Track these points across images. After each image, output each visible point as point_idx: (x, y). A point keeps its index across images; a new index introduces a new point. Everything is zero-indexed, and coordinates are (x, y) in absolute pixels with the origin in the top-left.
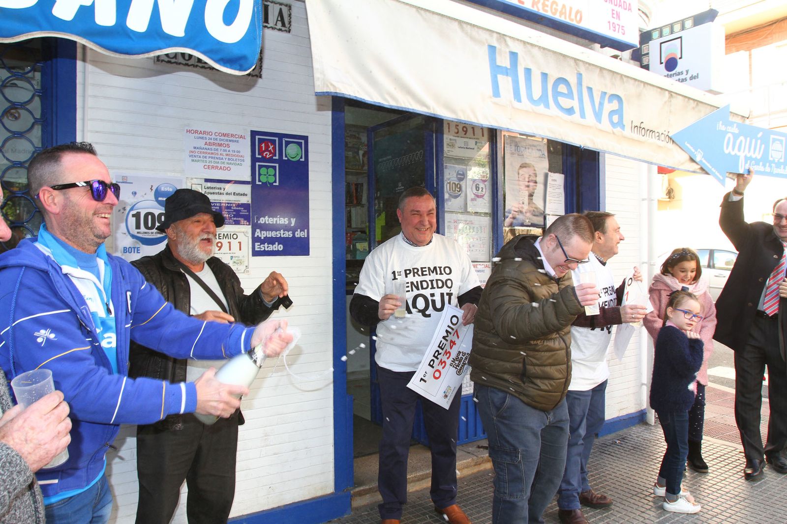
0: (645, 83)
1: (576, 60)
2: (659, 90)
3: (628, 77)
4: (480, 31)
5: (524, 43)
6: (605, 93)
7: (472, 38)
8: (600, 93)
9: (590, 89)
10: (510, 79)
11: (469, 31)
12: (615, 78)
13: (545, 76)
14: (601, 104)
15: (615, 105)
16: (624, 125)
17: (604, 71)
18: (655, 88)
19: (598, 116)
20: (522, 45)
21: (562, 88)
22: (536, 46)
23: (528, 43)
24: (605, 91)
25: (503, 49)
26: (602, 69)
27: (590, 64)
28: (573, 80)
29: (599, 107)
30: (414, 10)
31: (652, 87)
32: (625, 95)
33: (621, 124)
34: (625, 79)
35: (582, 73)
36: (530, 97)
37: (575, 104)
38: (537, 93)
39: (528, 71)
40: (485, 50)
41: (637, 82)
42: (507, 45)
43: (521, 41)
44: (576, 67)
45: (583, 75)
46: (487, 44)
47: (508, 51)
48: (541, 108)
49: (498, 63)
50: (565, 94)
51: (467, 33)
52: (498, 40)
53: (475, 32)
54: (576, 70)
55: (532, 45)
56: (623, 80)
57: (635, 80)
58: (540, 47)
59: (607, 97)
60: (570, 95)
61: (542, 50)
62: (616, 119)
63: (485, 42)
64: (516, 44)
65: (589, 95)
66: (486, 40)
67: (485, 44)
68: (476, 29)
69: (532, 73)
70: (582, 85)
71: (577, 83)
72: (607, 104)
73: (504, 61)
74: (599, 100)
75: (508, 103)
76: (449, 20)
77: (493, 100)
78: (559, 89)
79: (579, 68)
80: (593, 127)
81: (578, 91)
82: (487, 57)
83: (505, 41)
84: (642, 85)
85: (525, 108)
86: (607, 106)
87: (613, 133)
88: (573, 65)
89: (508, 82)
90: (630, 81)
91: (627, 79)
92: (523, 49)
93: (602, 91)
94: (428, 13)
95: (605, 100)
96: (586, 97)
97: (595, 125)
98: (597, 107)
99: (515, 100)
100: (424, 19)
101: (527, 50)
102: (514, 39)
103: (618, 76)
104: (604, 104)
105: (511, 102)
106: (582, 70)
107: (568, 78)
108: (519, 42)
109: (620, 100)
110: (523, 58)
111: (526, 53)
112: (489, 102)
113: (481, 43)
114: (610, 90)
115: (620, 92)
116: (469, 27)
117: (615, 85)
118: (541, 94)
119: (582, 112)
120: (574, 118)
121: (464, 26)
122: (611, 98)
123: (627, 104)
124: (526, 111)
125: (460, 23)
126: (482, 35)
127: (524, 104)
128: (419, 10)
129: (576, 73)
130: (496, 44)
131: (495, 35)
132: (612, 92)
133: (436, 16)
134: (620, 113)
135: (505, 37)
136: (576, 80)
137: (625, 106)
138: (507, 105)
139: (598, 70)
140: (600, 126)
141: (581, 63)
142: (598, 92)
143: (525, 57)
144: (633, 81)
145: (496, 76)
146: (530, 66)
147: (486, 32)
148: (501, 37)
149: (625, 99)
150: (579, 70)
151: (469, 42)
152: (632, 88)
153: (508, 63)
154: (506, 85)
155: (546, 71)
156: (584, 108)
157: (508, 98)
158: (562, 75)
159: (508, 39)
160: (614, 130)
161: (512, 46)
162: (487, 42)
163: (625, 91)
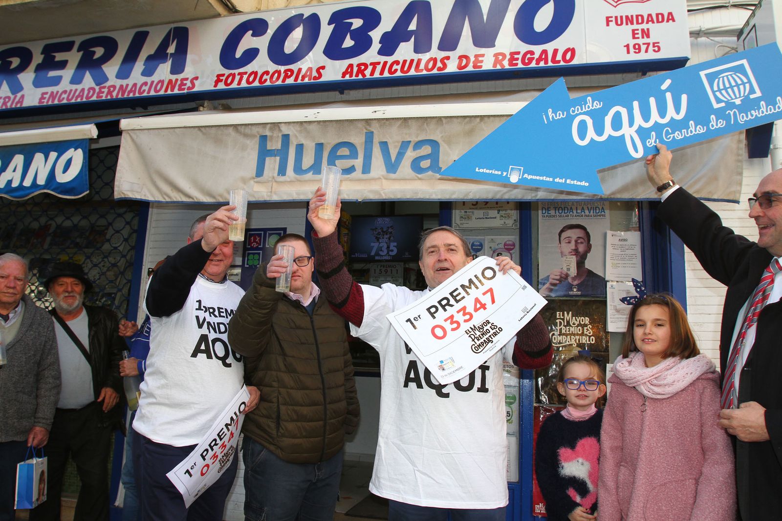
0: (482, 117)
1: (368, 121)
3: (451, 117)
4: (254, 128)
5: (301, 123)
6: (410, 142)
7: (246, 135)
8: (400, 144)
9: (384, 145)
10: (278, 158)
11: (242, 130)
12: (427, 124)
13: (320, 147)
14: (401, 155)
15: (426, 150)
16: (440, 168)
17: (410, 121)
19: (392, 167)
20: (298, 127)
21: (345, 151)
22: (314, 122)
23: (305, 122)
24: (409, 140)
25: (275, 135)
26: (406, 120)
27: (387, 119)
28: (358, 140)
29: (397, 159)
30: (197, 129)
31: (497, 118)
32: (442, 136)
33: (435, 167)
34: (444, 121)
35: (373, 130)
36: (298, 169)
37: (359, 162)
38: (308, 160)
39: (300, 148)
40: (257, 140)
41: (468, 119)
42: (280, 130)
43: (297, 122)
44: (368, 127)
45: (375, 132)
46: (258, 136)
47: (280, 135)
48: (310, 175)
50: (346, 156)
51: (241, 133)
52: (271, 129)
53: (248, 130)
54: (366, 130)
55: (310, 122)
56: (443, 122)
57: (465, 117)
58: (319, 122)
59: (412, 145)
60: (354, 155)
61: (321, 123)
62: (425, 164)
63: (257, 134)
64: (291, 127)
65: (381, 149)
66: (258, 132)
67: (256, 136)
68: (250, 127)
69: (304, 147)
70: (372, 142)
71: (366, 142)
72: (411, 152)
73: (275, 144)
74: (397, 151)
75: (270, 179)
76: (225, 128)
77: (255, 180)
78: (339, 153)
79: (370, 127)
80: (380, 178)
81: (365, 149)
82: (257, 146)
83: (279, 127)
84: (478, 120)
85: (289, 180)
86: (411, 154)
87: (420, 179)
88: (364, 126)
89: (275, 161)
90: (455, 120)
91: (449, 119)
92: (299, 129)
93: (403, 142)
94: (207, 129)
95: (408, 148)
96: (377, 152)
97: (383, 176)
98: (393, 159)
99: (279, 175)
100: (204, 134)
101: (303, 128)
102: (289, 123)
103: (434, 121)
104: (405, 153)
105: (273, 178)
106: (375, 128)
107: (352, 140)
108: (295, 124)
109: (434, 144)
110: (296, 136)
111: (300, 132)
112: (252, 182)
113: (253, 136)
114: (417, 137)
115: (436, 136)
116: (243, 127)
117: (428, 130)
118: (313, 163)
119: (366, 169)
120: (354, 175)
121: (239, 128)
122: (419, 145)
123: (446, 146)
124: (289, 182)
125: (235, 126)
126: (255, 130)
127: (288, 176)
128: (201, 128)
129: (365, 133)
130: (268, 133)
131: (269, 125)
132: (420, 138)
133: (213, 128)
134: (434, 157)
135: (279, 125)
136: (363, 139)
137: (443, 147)
138: (270, 181)
139: (399, 122)
140: (392, 176)
141: (374, 121)
142: (397, 144)
143: (298, 135)
144: (459, 120)
145: (265, 160)
146: (303, 141)
147: (259, 126)
148: (275, 125)
149: (444, 141)
150: (370, 129)
151: (241, 139)
152: (456, 127)
153: (278, 146)
154: (272, 164)
155: (322, 141)
156: (370, 164)
157: (271, 175)
158: (343, 140)
159: (283, 124)
160: (420, 176)
161: (285, 130)
162: (259, 134)
163: (445, 133)
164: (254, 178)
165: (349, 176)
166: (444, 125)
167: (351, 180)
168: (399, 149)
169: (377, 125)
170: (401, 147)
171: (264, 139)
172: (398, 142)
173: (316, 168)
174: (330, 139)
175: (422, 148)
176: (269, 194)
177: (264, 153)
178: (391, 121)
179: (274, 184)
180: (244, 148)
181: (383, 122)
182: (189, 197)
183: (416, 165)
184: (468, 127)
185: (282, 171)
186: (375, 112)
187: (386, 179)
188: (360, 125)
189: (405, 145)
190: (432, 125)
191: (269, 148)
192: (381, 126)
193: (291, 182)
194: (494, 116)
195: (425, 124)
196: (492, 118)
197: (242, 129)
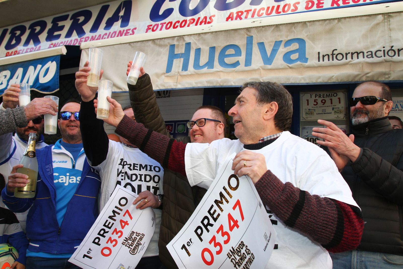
0: (339, 19)
1: (248, 29)
2: (365, 18)
3: (314, 21)
4: (166, 40)
5: (199, 34)
6: (281, 41)
7: (160, 46)
8: (273, 44)
9: (261, 45)
10: (182, 59)
12: (294, 28)
13: (213, 49)
14: (274, 51)
15: (295, 46)
16: (308, 59)
17: (281, 26)
18: (359, 18)
19: (268, 60)
20: (196, 37)
21: (231, 51)
22: (209, 32)
23: (202, 33)
25: (180, 44)
26: (277, 26)
27: (263, 27)
28: (241, 42)
29: (272, 54)
30: (128, 44)
31: (352, 19)
32: (307, 35)
33: (303, 58)
34: (308, 24)
35: (252, 35)
36: (197, 65)
37: (242, 58)
38: (204, 59)
39: (198, 51)
40: (168, 48)
41: (327, 21)
42: (184, 40)
43: (197, 34)
45: (254, 36)
46: (169, 45)
47: (184, 43)
48: (205, 70)
49: (176, 52)
50: (233, 54)
51: (157, 45)
52: (178, 40)
53: (162, 42)
54: (247, 35)
55: (206, 33)
57: (325, 20)
58: (212, 33)
59: (283, 44)
60: (238, 53)
61: (214, 33)
62: (294, 56)
63: (168, 44)
64: (192, 37)
65: (259, 48)
66: (169, 43)
67: (167, 46)
68: (163, 40)
69: (201, 50)
70: (252, 43)
71: (247, 44)
72: (283, 49)
73: (181, 50)
74: (272, 48)
75: (176, 74)
76: (146, 42)
77: (166, 75)
78: (227, 53)
79: (250, 33)
80: (260, 69)
81: (247, 49)
82: (168, 53)
83: (184, 39)
84: (336, 21)
85: (190, 73)
86: (282, 50)
87: (290, 68)
88: (246, 33)
89: (180, 61)
90: (317, 23)
91: (312, 23)
92: (197, 38)
93: (276, 41)
94: (135, 43)
95: (280, 46)
96: (256, 50)
97: (261, 67)
98: (269, 54)
99: (182, 70)
100: (132, 47)
101: (200, 37)
102: (191, 35)
103: (300, 24)
104: (279, 49)
105: (179, 72)
106: (254, 33)
107: (236, 43)
108: (195, 35)
109: (301, 41)
110: (196, 44)
111: (199, 40)
112: (163, 76)
113: (165, 46)
114: (287, 37)
115: (302, 35)
116: (159, 40)
117: (295, 31)
118: (208, 61)
119: (248, 62)
120: (238, 68)
121: (156, 41)
122: (288, 43)
123: (311, 42)
124: (190, 75)
125: (153, 40)
126: (167, 41)
127: (189, 71)
128: (131, 44)
129: (246, 38)
130: (175, 43)
131: (176, 38)
132: (289, 38)
133: (139, 43)
134: (302, 51)
135: (184, 37)
136: (245, 42)
137: (309, 44)
138: (176, 75)
139: (273, 28)
140: (269, 67)
141: (253, 29)
142: (271, 43)
143: (197, 43)
144: (321, 22)
145: (173, 61)
146: (200, 46)
147: (170, 39)
148: (181, 37)
149: (309, 38)
150: (251, 34)
151: (157, 48)
152: (318, 28)
153: (183, 51)
154: (178, 63)
155: (214, 45)
156: (251, 59)
157: (177, 71)
158: (230, 43)
159: (186, 36)
160: (290, 65)
161: (187, 40)
162: (169, 44)
163: (310, 32)
164: (165, 74)
165: (234, 69)
166: (308, 27)
167: (236, 72)
168: (273, 47)
169: (256, 31)
170: (275, 46)
171: (173, 47)
172: (272, 42)
173: (210, 64)
174: (220, 44)
175: (292, 45)
176: (175, 84)
177: (172, 56)
178: (266, 28)
179: (179, 77)
180: (159, 54)
181: (260, 28)
182: (120, 88)
183: (287, 57)
184: (328, 27)
185: (185, 67)
186: (254, 22)
187: (264, 69)
188: (242, 32)
189: (277, 44)
190: (299, 28)
191: (176, 53)
192: (258, 32)
193: (191, 75)
194: (350, 17)
195: (293, 28)
196: (347, 19)
197: (158, 42)
